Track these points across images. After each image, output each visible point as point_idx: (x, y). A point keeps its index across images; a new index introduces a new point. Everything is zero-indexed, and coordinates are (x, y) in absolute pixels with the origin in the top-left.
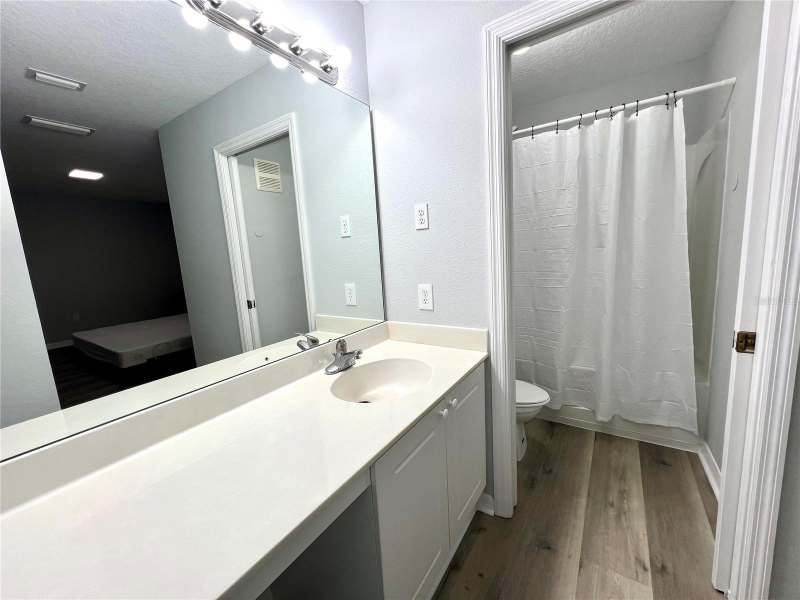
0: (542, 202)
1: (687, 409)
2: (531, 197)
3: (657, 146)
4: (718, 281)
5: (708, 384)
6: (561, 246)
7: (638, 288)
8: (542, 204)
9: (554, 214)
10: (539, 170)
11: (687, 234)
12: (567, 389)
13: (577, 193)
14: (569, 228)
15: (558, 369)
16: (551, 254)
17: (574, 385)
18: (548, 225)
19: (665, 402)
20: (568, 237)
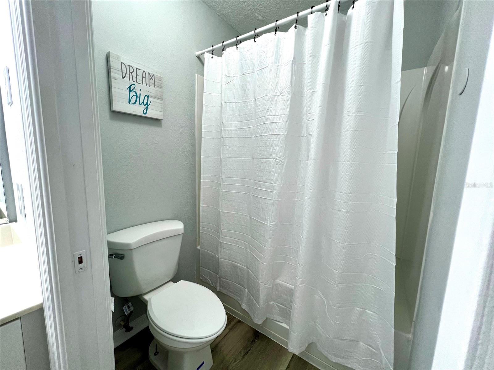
0: (259, 109)
1: (384, 361)
2: (252, 103)
3: (371, 42)
4: (431, 214)
5: (410, 336)
6: (271, 155)
7: (340, 211)
8: (259, 110)
9: (267, 121)
10: (258, 74)
11: (397, 152)
12: (271, 303)
13: (289, 99)
14: (279, 136)
15: (261, 283)
16: (262, 163)
17: (279, 300)
18: (262, 133)
19: (361, 343)
20: (278, 146)
